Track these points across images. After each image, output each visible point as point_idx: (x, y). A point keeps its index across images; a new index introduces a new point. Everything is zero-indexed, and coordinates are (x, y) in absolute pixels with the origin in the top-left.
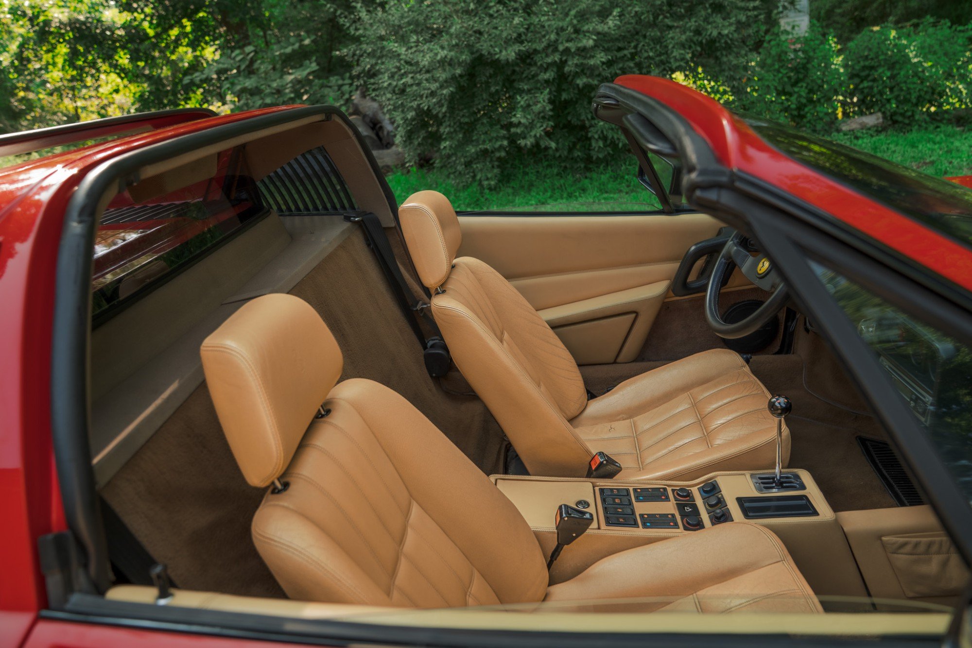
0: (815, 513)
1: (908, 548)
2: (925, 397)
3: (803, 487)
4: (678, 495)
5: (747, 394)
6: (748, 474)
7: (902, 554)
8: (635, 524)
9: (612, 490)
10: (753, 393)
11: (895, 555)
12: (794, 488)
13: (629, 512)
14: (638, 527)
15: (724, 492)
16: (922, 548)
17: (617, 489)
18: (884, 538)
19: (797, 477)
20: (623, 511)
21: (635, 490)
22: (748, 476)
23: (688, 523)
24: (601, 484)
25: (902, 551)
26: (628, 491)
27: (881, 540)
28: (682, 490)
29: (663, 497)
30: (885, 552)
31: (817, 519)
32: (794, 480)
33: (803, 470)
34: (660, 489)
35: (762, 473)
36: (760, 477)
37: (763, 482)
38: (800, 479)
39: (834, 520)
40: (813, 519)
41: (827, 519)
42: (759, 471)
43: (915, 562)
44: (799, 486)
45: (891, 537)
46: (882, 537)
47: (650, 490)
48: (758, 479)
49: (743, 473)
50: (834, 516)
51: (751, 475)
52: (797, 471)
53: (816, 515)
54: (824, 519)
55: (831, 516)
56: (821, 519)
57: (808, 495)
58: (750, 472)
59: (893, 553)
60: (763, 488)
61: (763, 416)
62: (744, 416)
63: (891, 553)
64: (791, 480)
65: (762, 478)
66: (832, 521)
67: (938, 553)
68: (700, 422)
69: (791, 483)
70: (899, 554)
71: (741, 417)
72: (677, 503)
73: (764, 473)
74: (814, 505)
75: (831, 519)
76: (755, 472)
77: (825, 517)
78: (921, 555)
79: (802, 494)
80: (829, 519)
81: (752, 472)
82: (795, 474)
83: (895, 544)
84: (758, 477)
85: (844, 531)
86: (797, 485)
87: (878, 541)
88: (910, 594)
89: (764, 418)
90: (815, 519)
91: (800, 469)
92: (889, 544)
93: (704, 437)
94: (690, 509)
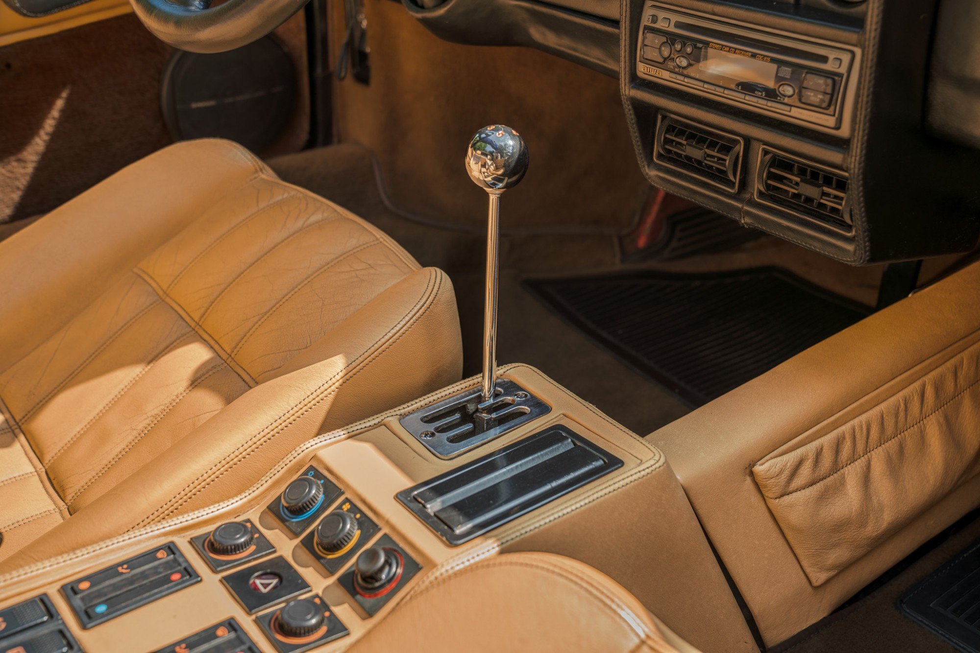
0: (613, 463)
1: (806, 471)
2: (825, 59)
3: (542, 408)
6: (390, 418)
7: (796, 491)
11: (787, 499)
12: (517, 418)
16: (826, 462)
19: (512, 387)
21: (69, 590)
22: (394, 426)
23: (287, 630)
25: (798, 482)
26: (44, 601)
27: (752, 474)
29: (176, 577)
30: (764, 500)
31: (628, 477)
32: (509, 399)
33: (517, 364)
34: (153, 552)
35: (426, 404)
36: (425, 417)
37: (440, 426)
38: (521, 389)
39: (665, 465)
40: (619, 481)
41: (648, 468)
42: (416, 403)
43: (823, 498)
44: (527, 409)
45: (772, 458)
46: (754, 466)
47: (123, 568)
48: (426, 424)
49: (376, 421)
50: (660, 454)
51: (400, 420)
52: (504, 372)
53: (617, 464)
54: (644, 470)
55: (655, 455)
56: (636, 473)
57: (565, 422)
58: (394, 414)
59: (779, 498)
60: (448, 443)
61: (367, 263)
62: (315, 277)
63: (776, 498)
64: (502, 401)
65: (430, 417)
66: (661, 468)
67: (852, 460)
68: (197, 332)
69: (507, 408)
70: (793, 494)
71: (309, 282)
72: (225, 578)
73: (430, 402)
74: (596, 444)
75: (657, 465)
76: (408, 409)
77: (641, 462)
78: (829, 476)
79: (550, 426)
80: (653, 465)
81: (398, 413)
82: (504, 382)
83: (781, 472)
84: (422, 420)
85: (682, 485)
86: (523, 407)
87: (749, 480)
88: (819, 577)
89: (369, 266)
90: (623, 479)
91: (509, 365)
92: (772, 478)
93: (222, 364)
94: (273, 579)
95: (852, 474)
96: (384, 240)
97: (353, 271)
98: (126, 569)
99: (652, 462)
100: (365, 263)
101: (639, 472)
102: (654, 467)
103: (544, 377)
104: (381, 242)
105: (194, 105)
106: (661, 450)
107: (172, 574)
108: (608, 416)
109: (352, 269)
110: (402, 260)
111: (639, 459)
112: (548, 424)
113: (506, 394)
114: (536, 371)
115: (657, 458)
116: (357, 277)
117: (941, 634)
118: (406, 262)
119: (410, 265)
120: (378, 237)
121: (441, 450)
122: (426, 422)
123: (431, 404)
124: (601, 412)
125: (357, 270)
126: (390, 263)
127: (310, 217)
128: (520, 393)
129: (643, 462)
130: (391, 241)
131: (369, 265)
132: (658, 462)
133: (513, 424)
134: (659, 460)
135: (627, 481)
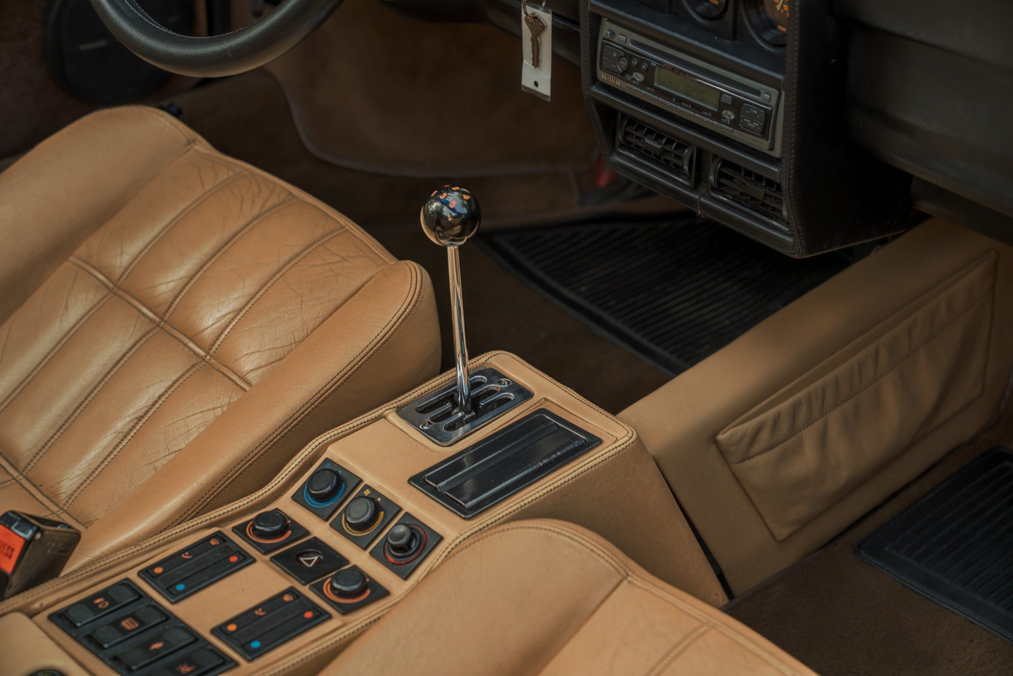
0: (593, 442)
1: (765, 438)
2: (758, 93)
3: (524, 394)
4: (262, 535)
5: (256, 210)
6: (389, 411)
7: (756, 455)
8: (223, 664)
9: (89, 602)
10: (269, 204)
11: (748, 463)
12: (503, 404)
13: (185, 638)
14: (237, 665)
15: (369, 479)
16: (784, 427)
17: (103, 594)
18: (721, 437)
19: (495, 375)
20: (167, 644)
21: (147, 574)
22: (393, 417)
23: (342, 594)
24: (46, 601)
25: (758, 446)
26: (127, 584)
27: (716, 442)
28: (263, 519)
29: (234, 559)
30: (728, 465)
31: (606, 453)
32: (493, 386)
33: (497, 352)
34: (206, 541)
35: (419, 396)
36: (419, 408)
37: (434, 416)
38: (504, 377)
39: (637, 440)
40: (599, 457)
41: (623, 444)
42: (410, 395)
43: (782, 460)
44: (512, 396)
45: (733, 427)
46: (718, 434)
47: (185, 555)
48: (421, 414)
49: (377, 414)
50: (633, 431)
51: (397, 412)
52: (486, 361)
53: (596, 442)
54: (619, 446)
55: (628, 433)
56: (613, 449)
57: (546, 406)
58: (392, 406)
59: (741, 462)
60: (445, 431)
61: (338, 255)
62: (287, 271)
63: (738, 463)
64: (487, 389)
65: (423, 408)
66: (634, 443)
67: (809, 423)
68: (162, 328)
69: (493, 396)
70: (754, 458)
71: (281, 276)
72: (274, 557)
73: (422, 394)
74: (576, 425)
75: (631, 441)
76: (403, 401)
77: (617, 440)
78: (787, 440)
79: (533, 411)
80: (627, 441)
81: (395, 405)
82: (486, 369)
83: (741, 439)
84: (417, 410)
85: (653, 457)
86: (507, 393)
87: (713, 449)
88: (782, 532)
89: (342, 259)
90: (602, 455)
91: (490, 353)
92: (733, 445)
93: (201, 362)
94: (314, 556)
95: (809, 436)
96: (350, 228)
97: (327, 264)
98: (188, 555)
99: (626, 439)
100: (336, 255)
101: (616, 448)
102: (628, 443)
103: (524, 363)
104: (347, 230)
105: (83, 47)
106: (633, 428)
107: (229, 557)
108: (586, 398)
109: (326, 263)
110: (373, 251)
111: (615, 437)
112: (532, 408)
113: (490, 382)
114: (515, 357)
115: (630, 435)
116: (331, 270)
117: (893, 574)
118: (377, 252)
119: (382, 256)
120: (343, 224)
121: (440, 438)
122: (420, 412)
123: (423, 395)
124: (578, 395)
125: (330, 263)
126: (362, 254)
127: (266, 201)
128: (503, 380)
129: (618, 439)
130: (356, 228)
131: (342, 257)
132: (631, 438)
133: (500, 410)
134: (632, 436)
135: (606, 456)
